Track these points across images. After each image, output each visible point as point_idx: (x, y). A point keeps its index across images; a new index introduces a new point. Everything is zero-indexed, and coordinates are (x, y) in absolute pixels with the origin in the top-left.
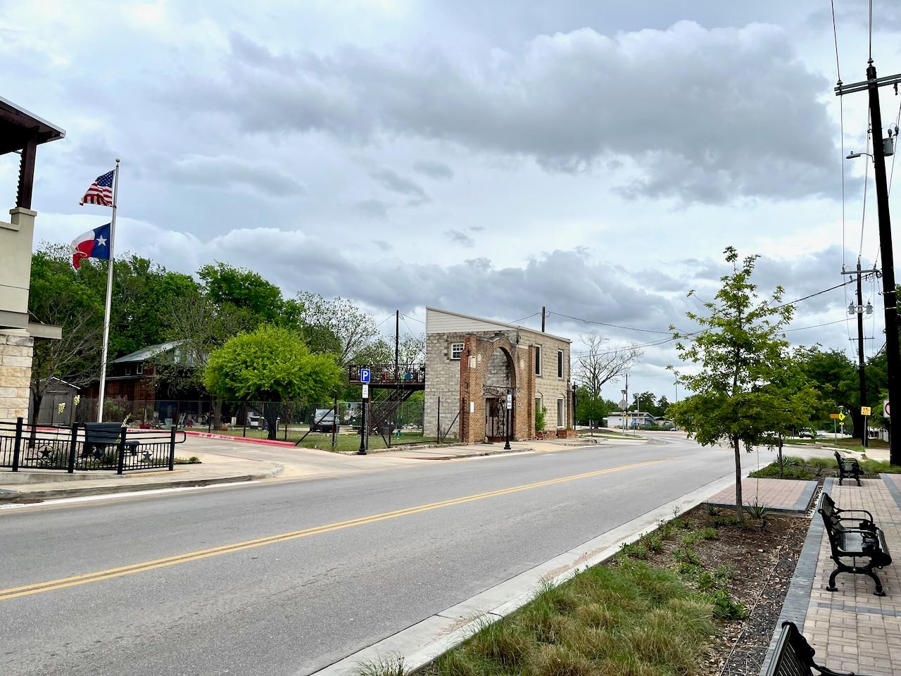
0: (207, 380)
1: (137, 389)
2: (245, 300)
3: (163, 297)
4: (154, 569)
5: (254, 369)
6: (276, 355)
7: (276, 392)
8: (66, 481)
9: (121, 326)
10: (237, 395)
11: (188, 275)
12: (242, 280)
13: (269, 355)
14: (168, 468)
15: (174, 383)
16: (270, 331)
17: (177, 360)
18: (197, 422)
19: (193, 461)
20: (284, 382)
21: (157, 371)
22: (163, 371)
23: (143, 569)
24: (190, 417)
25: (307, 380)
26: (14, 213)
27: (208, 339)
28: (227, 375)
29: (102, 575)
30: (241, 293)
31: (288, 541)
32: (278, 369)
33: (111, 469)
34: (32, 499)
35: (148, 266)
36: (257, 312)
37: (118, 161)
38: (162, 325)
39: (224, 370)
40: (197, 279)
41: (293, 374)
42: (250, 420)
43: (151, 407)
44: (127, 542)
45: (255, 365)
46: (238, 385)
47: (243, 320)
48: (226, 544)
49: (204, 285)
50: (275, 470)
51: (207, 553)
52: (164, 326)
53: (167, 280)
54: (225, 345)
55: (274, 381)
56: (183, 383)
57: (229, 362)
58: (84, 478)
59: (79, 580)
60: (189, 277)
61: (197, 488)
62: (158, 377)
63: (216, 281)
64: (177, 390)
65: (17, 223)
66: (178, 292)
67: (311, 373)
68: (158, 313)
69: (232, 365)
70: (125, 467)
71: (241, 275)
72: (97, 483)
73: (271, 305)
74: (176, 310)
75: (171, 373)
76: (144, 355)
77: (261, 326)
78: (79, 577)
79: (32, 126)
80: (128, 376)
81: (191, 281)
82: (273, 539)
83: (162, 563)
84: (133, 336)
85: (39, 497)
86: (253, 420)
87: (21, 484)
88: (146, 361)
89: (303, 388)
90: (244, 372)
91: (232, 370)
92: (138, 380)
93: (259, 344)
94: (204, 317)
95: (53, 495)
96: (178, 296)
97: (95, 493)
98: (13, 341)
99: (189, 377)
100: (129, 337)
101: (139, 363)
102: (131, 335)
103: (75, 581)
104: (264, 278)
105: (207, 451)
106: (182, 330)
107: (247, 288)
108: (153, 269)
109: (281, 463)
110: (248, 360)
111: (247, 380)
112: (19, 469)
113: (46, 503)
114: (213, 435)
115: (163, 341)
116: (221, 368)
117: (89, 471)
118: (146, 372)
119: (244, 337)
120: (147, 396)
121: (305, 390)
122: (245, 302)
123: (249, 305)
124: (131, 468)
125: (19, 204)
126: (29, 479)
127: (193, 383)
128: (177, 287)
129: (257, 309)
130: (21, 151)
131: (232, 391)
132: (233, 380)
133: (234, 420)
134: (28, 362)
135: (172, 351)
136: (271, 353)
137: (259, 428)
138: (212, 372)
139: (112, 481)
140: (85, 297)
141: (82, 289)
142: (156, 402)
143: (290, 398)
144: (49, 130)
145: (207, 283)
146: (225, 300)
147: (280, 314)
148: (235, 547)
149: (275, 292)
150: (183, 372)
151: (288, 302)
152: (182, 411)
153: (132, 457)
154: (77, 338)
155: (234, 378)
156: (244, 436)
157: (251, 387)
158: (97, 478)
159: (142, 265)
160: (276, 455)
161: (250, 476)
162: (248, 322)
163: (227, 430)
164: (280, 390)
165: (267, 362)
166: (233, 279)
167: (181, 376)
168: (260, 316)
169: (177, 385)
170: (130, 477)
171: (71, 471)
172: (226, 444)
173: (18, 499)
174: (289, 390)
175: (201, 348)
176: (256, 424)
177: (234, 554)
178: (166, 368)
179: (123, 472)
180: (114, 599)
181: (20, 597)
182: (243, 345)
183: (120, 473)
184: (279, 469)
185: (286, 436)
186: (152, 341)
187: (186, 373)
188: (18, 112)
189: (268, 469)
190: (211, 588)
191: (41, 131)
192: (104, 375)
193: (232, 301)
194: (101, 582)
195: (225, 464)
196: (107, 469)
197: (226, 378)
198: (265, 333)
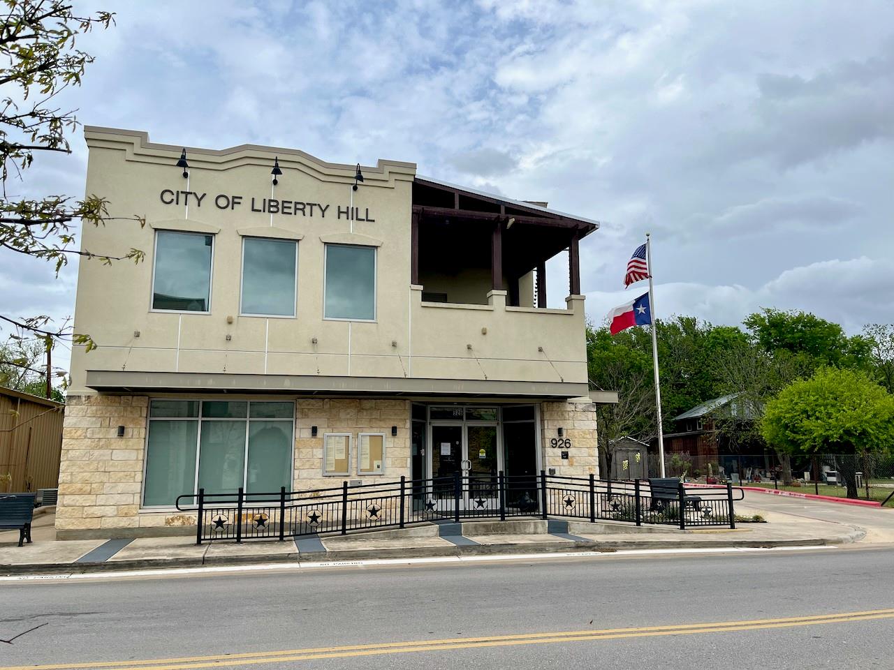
0: (766, 433)
1: (699, 444)
2: (800, 343)
3: (712, 352)
4: (706, 633)
5: (817, 418)
6: (843, 402)
7: (848, 443)
8: (635, 533)
9: (677, 386)
10: (801, 448)
11: (734, 326)
12: (794, 323)
13: (833, 402)
14: (729, 526)
15: (735, 437)
16: (831, 375)
17: (734, 413)
18: (766, 477)
19: (757, 520)
20: (856, 431)
21: (716, 426)
22: (721, 426)
23: (696, 631)
24: (757, 472)
25: (886, 428)
26: (568, 300)
27: (763, 389)
28: (786, 427)
29: (657, 631)
30: (794, 338)
31: (860, 622)
32: (845, 418)
33: (674, 523)
34: (607, 548)
35: (695, 324)
36: (817, 354)
37: (648, 235)
38: (715, 380)
39: (783, 422)
40: (744, 330)
41: (866, 422)
42: (826, 475)
43: (716, 463)
44: (683, 600)
45: (817, 414)
46: (801, 437)
47: (801, 366)
48: (786, 616)
49: (752, 335)
50: (854, 534)
51: (764, 624)
52: (717, 380)
53: (714, 335)
54: (780, 395)
55: (844, 431)
56: (743, 436)
57: (787, 412)
58: (650, 531)
59: (635, 632)
60: (736, 329)
61: (761, 549)
62: (717, 432)
63: (764, 329)
64: (738, 444)
65: (572, 309)
66: (726, 345)
67: (889, 418)
68: (709, 368)
69: (790, 415)
70: (687, 522)
71: (792, 318)
72: (663, 537)
73: (833, 345)
74: (727, 363)
75: (729, 427)
76: (701, 411)
77: (819, 371)
78: (635, 630)
79: (573, 225)
80: (689, 432)
81: (739, 332)
82: (842, 618)
83: (715, 627)
84: (689, 393)
85: (613, 547)
86: (829, 475)
87: (599, 534)
88: (703, 417)
89: (882, 437)
90: (806, 422)
91: (791, 421)
92: (698, 435)
93: (818, 391)
94: (756, 368)
95: (624, 546)
96: (726, 349)
97: (660, 546)
98: (580, 407)
99: (749, 430)
100: (686, 394)
101: (697, 418)
102: (688, 392)
103: (632, 632)
104: (819, 317)
105: (774, 510)
106: (735, 383)
107: (801, 331)
108: (700, 326)
109: (861, 526)
110: (808, 409)
111: (811, 432)
112: (596, 520)
113: (619, 553)
114: (781, 491)
115: (717, 395)
116: (779, 419)
117: (656, 525)
118: (705, 427)
119: (800, 384)
120: (709, 452)
121: (885, 440)
122: (800, 345)
123: (806, 349)
124: (693, 524)
125: (572, 292)
126: (605, 529)
127: (753, 436)
128: (724, 340)
129: (815, 351)
130: (568, 248)
131: (793, 442)
132: (795, 433)
133: (807, 475)
134: (594, 425)
135: (727, 405)
136: (836, 399)
137: (839, 485)
138: (769, 424)
139: (675, 535)
140: (643, 361)
141: (639, 355)
142: (720, 457)
143: (866, 449)
144: (586, 225)
145: (755, 332)
146: (777, 347)
147: (846, 355)
148: (796, 622)
149: (834, 330)
150: (743, 426)
151: (853, 339)
152: (748, 466)
153: (696, 513)
154: (634, 401)
155: (795, 430)
156: (817, 494)
157: (817, 439)
158: (661, 531)
159: (689, 324)
160: (856, 516)
161: (822, 540)
162: (807, 367)
163: (800, 486)
164: (853, 441)
165: (831, 410)
166: (783, 323)
167: (741, 430)
168: (821, 358)
169: (737, 439)
170: (693, 533)
171: (638, 524)
172: (796, 502)
173: (596, 548)
174: (865, 441)
175: (756, 400)
176: (833, 479)
177: (793, 629)
178: (724, 422)
179: (685, 528)
180: (665, 657)
181: (584, 641)
182: (800, 393)
183: (682, 528)
184: (859, 533)
185: (868, 494)
186: (707, 396)
187: (745, 426)
188: (561, 217)
189: (846, 533)
190: (764, 664)
191: (580, 227)
192: (661, 433)
193: (784, 346)
194: (655, 638)
195: (794, 525)
196: (669, 523)
197: (786, 429)
198: (825, 377)
